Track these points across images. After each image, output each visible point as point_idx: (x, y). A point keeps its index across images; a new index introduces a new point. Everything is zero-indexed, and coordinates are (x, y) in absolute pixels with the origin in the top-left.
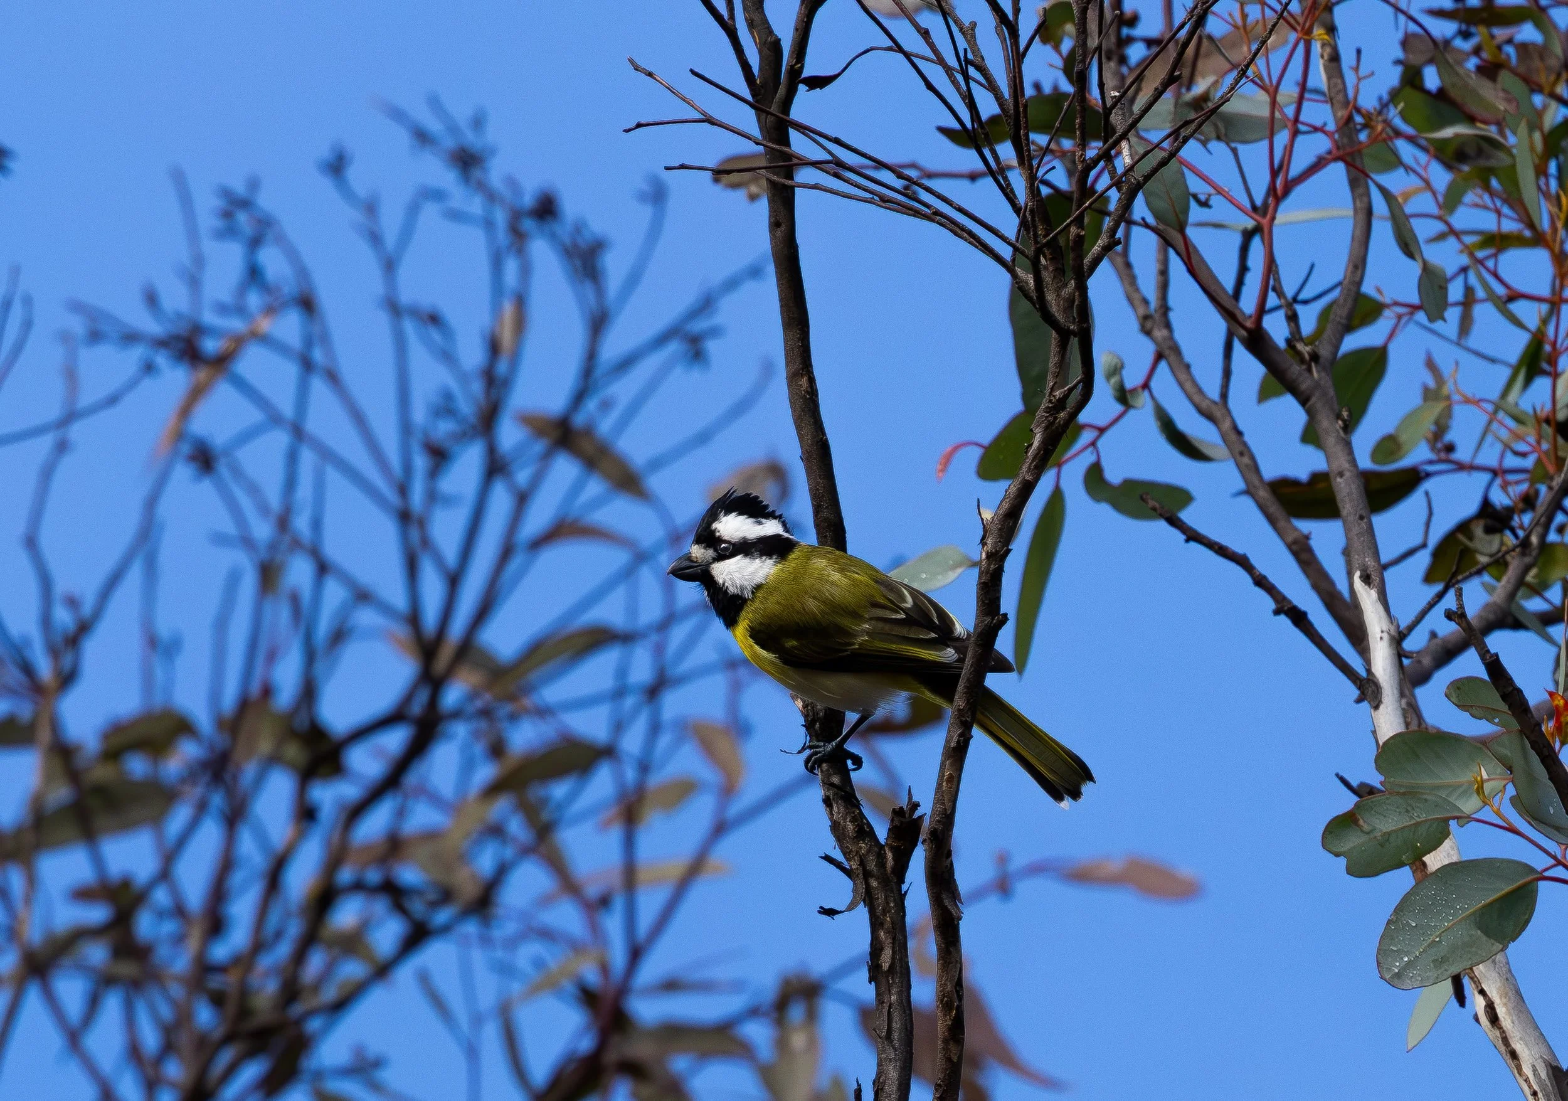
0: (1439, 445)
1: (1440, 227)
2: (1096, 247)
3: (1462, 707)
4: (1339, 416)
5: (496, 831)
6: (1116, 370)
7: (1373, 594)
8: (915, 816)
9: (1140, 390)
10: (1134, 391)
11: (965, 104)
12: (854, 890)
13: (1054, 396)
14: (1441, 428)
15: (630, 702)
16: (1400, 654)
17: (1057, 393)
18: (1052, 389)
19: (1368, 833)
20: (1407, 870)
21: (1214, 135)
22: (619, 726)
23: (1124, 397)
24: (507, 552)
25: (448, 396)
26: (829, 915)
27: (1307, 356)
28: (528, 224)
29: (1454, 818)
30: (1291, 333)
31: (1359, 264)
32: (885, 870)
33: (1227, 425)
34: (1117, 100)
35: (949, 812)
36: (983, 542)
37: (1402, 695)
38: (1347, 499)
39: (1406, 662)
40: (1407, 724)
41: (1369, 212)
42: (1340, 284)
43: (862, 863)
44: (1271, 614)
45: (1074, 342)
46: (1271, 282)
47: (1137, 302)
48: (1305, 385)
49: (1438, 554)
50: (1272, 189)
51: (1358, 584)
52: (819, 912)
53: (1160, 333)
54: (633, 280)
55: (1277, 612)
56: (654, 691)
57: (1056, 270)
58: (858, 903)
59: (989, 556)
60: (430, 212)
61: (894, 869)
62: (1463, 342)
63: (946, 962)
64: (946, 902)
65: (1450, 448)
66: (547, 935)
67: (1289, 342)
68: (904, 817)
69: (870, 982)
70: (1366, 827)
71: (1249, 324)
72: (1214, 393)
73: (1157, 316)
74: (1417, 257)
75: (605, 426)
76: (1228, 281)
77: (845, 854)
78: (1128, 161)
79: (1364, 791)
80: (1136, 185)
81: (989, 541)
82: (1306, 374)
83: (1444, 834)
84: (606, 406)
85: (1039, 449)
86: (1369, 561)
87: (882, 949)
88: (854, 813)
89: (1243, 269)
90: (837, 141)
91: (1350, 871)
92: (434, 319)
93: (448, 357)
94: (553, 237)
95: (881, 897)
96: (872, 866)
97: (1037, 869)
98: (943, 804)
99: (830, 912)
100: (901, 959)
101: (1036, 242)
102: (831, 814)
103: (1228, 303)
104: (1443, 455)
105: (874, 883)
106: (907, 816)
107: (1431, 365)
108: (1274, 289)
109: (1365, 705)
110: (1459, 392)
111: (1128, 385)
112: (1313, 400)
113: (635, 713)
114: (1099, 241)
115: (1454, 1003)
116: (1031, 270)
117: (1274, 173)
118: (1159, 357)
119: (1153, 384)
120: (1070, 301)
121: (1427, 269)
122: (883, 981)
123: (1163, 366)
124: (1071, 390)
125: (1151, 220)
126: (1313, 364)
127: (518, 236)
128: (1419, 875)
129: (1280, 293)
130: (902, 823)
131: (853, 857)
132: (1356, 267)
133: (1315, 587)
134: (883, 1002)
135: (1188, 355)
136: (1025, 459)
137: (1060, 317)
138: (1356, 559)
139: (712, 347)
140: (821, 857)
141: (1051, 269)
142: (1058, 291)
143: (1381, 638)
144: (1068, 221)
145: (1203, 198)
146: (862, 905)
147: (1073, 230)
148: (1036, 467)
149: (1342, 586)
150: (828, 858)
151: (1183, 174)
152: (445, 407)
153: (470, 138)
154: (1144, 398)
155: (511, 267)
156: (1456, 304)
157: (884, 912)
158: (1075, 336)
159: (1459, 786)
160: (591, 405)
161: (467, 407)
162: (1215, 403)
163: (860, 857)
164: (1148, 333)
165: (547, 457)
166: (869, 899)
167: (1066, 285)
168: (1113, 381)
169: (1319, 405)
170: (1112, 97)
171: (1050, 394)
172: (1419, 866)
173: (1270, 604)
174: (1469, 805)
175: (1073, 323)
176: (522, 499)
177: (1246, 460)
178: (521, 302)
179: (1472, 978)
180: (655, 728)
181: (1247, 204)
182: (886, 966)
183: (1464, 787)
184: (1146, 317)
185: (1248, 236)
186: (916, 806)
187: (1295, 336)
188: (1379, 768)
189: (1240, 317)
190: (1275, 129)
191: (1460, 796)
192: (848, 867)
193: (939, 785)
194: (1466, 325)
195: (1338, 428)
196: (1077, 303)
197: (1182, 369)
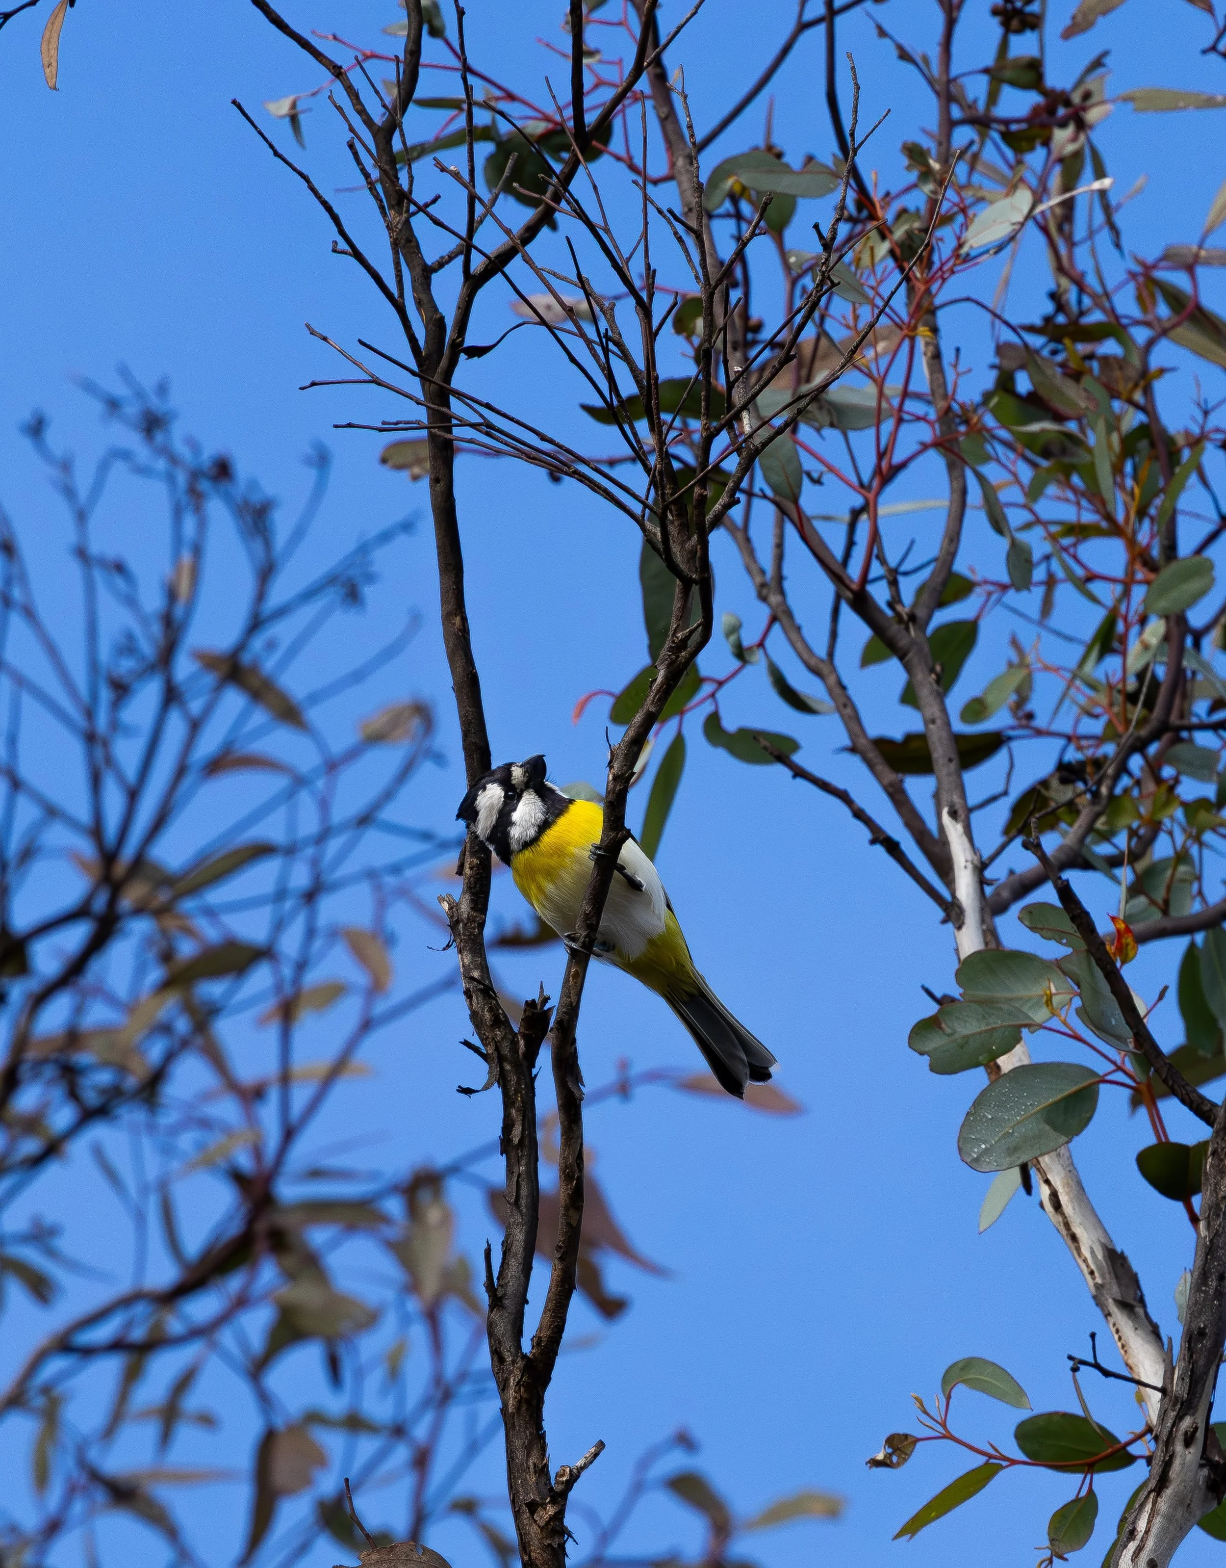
0: (1021, 713)
1: (1027, 516)
2: (717, 505)
3: (1033, 929)
4: (932, 670)
5: (165, 1029)
6: (734, 629)
7: (959, 827)
8: (546, 1008)
9: (755, 648)
10: (750, 649)
11: (605, 375)
12: (490, 1073)
13: (677, 637)
14: (1022, 699)
15: (288, 905)
16: (982, 882)
17: (680, 635)
18: (676, 631)
19: (949, 1035)
20: (981, 1070)
21: (827, 420)
22: (279, 926)
23: (741, 653)
24: (181, 771)
25: (130, 637)
26: (466, 1094)
27: (905, 617)
28: (204, 485)
29: (1026, 1026)
30: (892, 597)
31: (954, 537)
32: (518, 1055)
33: (832, 680)
34: (740, 374)
35: (574, 1005)
36: (610, 765)
37: (983, 921)
38: (937, 744)
39: (988, 890)
40: (986, 944)
41: (964, 492)
42: (935, 560)
43: (497, 1049)
44: (868, 845)
45: (695, 589)
46: (875, 551)
47: (755, 571)
48: (903, 642)
49: (1018, 809)
50: (878, 470)
51: (946, 819)
52: (458, 1091)
53: (774, 599)
54: (299, 534)
55: (873, 842)
56: (310, 896)
57: (680, 525)
58: (492, 1084)
59: (616, 778)
60: (119, 468)
61: (525, 1055)
62: (1046, 622)
63: (569, 1137)
64: (570, 1084)
65: (1030, 716)
66: (205, 1124)
67: (890, 605)
68: (537, 1009)
69: (502, 1154)
70: (948, 1031)
71: (854, 587)
72: (821, 651)
73: (773, 584)
74: (1006, 532)
75: (269, 665)
76: (838, 551)
77: (482, 1040)
78: (747, 429)
79: (944, 1001)
80: (754, 451)
81: (616, 765)
82: (904, 632)
83: (1018, 1040)
84: (271, 645)
85: (662, 684)
86: (956, 798)
87: (513, 1125)
88: (491, 1004)
89: (851, 543)
90: (488, 406)
91: (934, 1069)
92: (120, 568)
93: (131, 601)
94: (228, 499)
95: (513, 1079)
96: (506, 1051)
97: (654, 1076)
98: (569, 997)
99: (468, 1091)
100: (529, 1134)
101: (664, 500)
102: (471, 1004)
103: (838, 569)
104: (1024, 722)
105: (508, 1067)
106: (539, 1007)
107: (1015, 643)
108: (878, 557)
109: (950, 926)
110: (1039, 660)
111: (746, 643)
112: (909, 656)
113: (293, 914)
114: (721, 500)
115: (1022, 1191)
116: (659, 525)
117: (881, 455)
118: (774, 619)
119: (768, 643)
120: (693, 553)
121: (1015, 545)
122: (513, 1154)
123: (777, 628)
124: (692, 632)
125: (769, 493)
126: (911, 625)
127: (196, 496)
128: (993, 1077)
129: (883, 561)
130: (533, 1013)
131: (489, 1043)
132: (951, 540)
133: (908, 825)
134: (513, 1172)
135: (799, 618)
136: (650, 692)
137: (683, 567)
138: (945, 797)
139: (368, 592)
140: (461, 1042)
141: (676, 523)
142: (683, 543)
143: (965, 867)
144: (692, 482)
145: (815, 475)
146: (496, 1085)
147: (697, 490)
148: (659, 699)
149: (931, 824)
150: (466, 1043)
151: (796, 451)
152: (128, 647)
153: (155, 403)
154: (759, 656)
155: (189, 525)
156: (1040, 583)
157: (516, 1092)
158: (697, 585)
159: (1030, 999)
160: (258, 643)
161: (148, 649)
162: (822, 660)
163: (496, 1042)
164: (763, 599)
165: (218, 689)
166: (502, 1080)
167: (689, 538)
168: (733, 638)
169: (915, 661)
170: (735, 372)
171: (674, 635)
172: (994, 1069)
173: (867, 835)
174: (1040, 1015)
175: (696, 572)
176: (195, 726)
177: (848, 711)
178: (197, 551)
179: (1038, 1170)
180: (311, 933)
181: (854, 480)
182: (516, 1140)
183: (1034, 1001)
184: (763, 585)
185: (856, 514)
186: (546, 1000)
187: (895, 601)
188: (959, 982)
189: (847, 582)
190: (882, 417)
191: (1031, 1008)
192: (485, 1052)
193: (566, 981)
194: (1047, 606)
195: (931, 680)
196: (699, 554)
197: (794, 630)
